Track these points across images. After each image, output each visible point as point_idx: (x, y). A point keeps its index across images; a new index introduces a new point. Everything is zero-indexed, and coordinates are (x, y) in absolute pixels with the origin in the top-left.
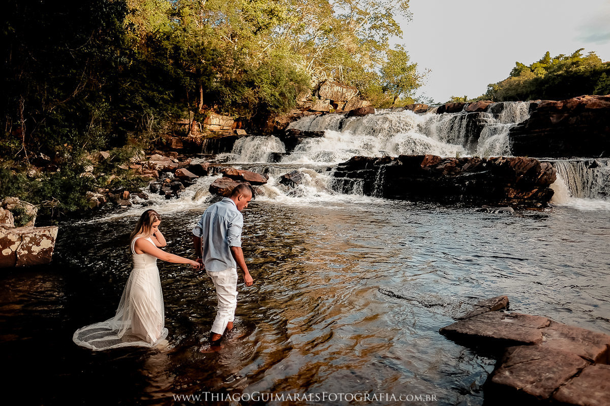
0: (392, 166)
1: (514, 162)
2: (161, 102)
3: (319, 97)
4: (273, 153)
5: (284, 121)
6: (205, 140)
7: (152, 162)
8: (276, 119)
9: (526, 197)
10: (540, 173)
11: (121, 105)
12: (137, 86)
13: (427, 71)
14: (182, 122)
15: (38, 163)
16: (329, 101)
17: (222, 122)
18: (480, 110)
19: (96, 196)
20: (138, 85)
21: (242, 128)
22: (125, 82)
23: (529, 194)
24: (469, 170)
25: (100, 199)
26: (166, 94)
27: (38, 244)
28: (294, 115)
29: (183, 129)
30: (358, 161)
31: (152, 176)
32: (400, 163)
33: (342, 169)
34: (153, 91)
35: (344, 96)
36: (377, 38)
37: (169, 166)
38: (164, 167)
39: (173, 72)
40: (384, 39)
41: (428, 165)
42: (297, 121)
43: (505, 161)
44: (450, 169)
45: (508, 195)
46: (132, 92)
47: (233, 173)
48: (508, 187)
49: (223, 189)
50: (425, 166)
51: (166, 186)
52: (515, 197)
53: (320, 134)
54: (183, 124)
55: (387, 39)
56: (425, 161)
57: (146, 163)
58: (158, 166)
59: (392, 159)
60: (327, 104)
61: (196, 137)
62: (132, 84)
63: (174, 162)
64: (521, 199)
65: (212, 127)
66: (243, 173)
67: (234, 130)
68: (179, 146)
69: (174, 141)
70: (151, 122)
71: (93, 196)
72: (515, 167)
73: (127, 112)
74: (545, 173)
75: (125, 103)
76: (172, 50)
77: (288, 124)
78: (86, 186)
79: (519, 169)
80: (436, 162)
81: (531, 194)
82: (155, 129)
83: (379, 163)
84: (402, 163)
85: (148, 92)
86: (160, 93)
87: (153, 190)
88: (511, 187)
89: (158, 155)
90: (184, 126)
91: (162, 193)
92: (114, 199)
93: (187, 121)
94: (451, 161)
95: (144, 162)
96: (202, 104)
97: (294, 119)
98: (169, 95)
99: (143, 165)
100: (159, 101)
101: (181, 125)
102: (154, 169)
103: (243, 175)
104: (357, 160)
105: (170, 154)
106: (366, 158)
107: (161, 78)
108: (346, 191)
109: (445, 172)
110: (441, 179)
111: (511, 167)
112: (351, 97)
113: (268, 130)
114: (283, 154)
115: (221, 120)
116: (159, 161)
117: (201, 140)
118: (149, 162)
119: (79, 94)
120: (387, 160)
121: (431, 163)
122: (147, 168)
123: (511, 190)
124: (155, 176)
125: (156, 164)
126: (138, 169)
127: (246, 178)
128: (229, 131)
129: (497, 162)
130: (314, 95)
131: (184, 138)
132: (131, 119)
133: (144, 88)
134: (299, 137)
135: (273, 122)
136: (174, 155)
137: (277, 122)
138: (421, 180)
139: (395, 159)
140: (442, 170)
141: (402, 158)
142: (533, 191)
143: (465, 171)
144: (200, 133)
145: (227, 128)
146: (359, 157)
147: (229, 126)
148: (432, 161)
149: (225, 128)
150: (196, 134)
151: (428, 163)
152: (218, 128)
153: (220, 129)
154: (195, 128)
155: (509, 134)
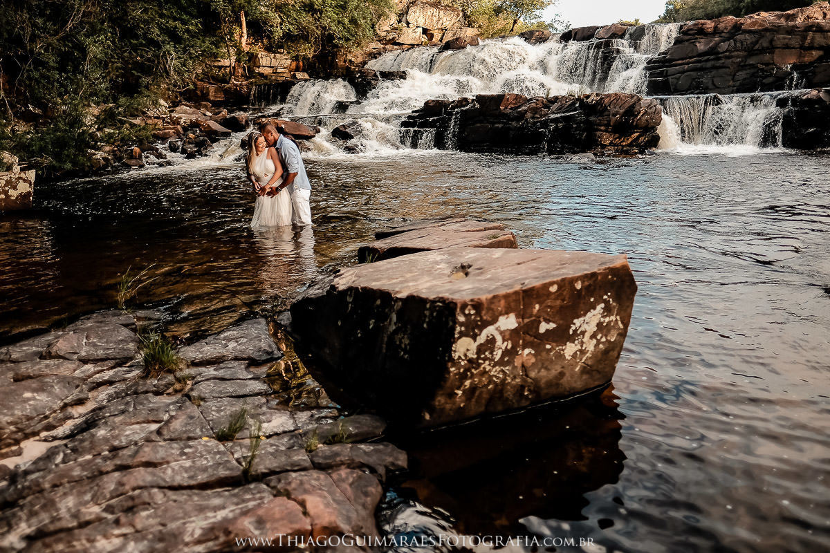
0: (469, 109)
1: (608, 99)
2: (186, 36)
3: (408, 24)
4: (338, 102)
5: (360, 60)
6: (254, 87)
7: (175, 115)
8: (349, 57)
9: (624, 144)
10: (640, 112)
11: (132, 41)
12: (152, 15)
14: (220, 64)
15: (26, 117)
16: (421, 29)
17: (275, 63)
18: (614, 35)
19: (99, 155)
20: (155, 14)
21: (303, 71)
22: (136, 8)
23: (628, 139)
24: (559, 110)
25: (105, 159)
26: (192, 24)
27: (15, 188)
28: (374, 50)
29: (223, 74)
30: (434, 106)
31: (174, 132)
32: (477, 106)
33: (414, 118)
34: (175, 20)
35: (441, 21)
37: (197, 120)
38: (191, 121)
41: (509, 107)
42: (376, 58)
43: (599, 98)
44: (535, 111)
45: (601, 141)
46: (146, 23)
48: (601, 130)
50: (506, 108)
51: (189, 143)
52: (611, 144)
53: (403, 76)
54: (222, 66)
56: (504, 101)
57: (167, 117)
58: (182, 121)
59: (470, 101)
60: (418, 33)
61: (241, 84)
62: (145, 11)
63: (205, 115)
64: (618, 146)
65: (261, 70)
66: (283, 124)
67: (292, 73)
68: (219, 97)
69: (212, 90)
70: (173, 62)
71: (95, 154)
72: (609, 106)
73: (142, 50)
74: (646, 112)
75: (138, 38)
77: (365, 63)
78: (86, 142)
79: (615, 108)
80: (519, 102)
81: (630, 140)
82: (179, 72)
83: (453, 108)
85: (169, 23)
86: (184, 22)
87: (173, 149)
88: (606, 131)
89: (185, 107)
90: (225, 70)
91: (184, 151)
92: (123, 159)
93: (227, 63)
94: (537, 100)
95: (164, 116)
96: (246, 36)
97: (374, 55)
98: (196, 25)
99: (163, 119)
100: (184, 34)
101: (220, 67)
102: (179, 124)
103: (283, 126)
104: (430, 104)
105: (200, 105)
106: (442, 101)
108: (414, 145)
109: (529, 115)
110: (523, 124)
111: (605, 105)
112: (452, 23)
113: (339, 72)
114: (352, 103)
115: (273, 60)
116: (186, 114)
117: (248, 88)
118: (171, 115)
119: (75, 27)
120: (464, 103)
121: (514, 104)
122: (169, 123)
123: (605, 135)
124: (177, 133)
125: (181, 118)
126: (156, 124)
127: (287, 130)
128: (285, 75)
129: (589, 100)
130: (400, 21)
131: (224, 86)
132: (149, 59)
133: (163, 17)
134: (373, 79)
135: (345, 61)
136: (206, 107)
137: (350, 61)
138: (500, 126)
139: (473, 100)
140: (526, 111)
141: (480, 99)
142: (633, 136)
143: (553, 113)
144: (247, 78)
145: (283, 70)
146: (433, 101)
147: (285, 68)
148: (514, 102)
149: (279, 70)
150: (241, 80)
151: (509, 104)
152: (270, 70)
153: (273, 73)
154: (239, 72)
155: (646, 69)
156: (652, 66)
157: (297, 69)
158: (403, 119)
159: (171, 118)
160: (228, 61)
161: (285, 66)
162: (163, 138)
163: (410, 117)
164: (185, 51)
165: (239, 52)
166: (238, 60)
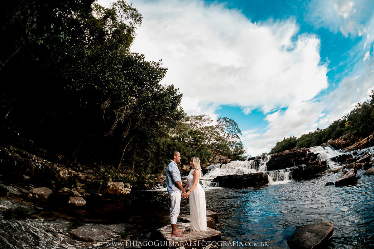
3: (216, 159)
5: (205, 166)
9: (261, 184)
10: (263, 176)
15: (137, 176)
16: (218, 160)
17: (187, 167)
18: (259, 158)
25: (148, 186)
27: (127, 192)
34: (167, 159)
35: (223, 158)
43: (254, 174)
45: (255, 184)
46: (162, 160)
57: (162, 178)
62: (162, 158)
64: (259, 184)
65: (184, 169)
71: (146, 185)
78: (145, 182)
83: (223, 178)
88: (257, 181)
91: (163, 186)
92: (151, 186)
94: (241, 175)
97: (208, 166)
109: (239, 179)
112: (225, 158)
119: (149, 160)
124: (163, 182)
129: (252, 175)
130: (214, 158)
134: (207, 171)
142: (263, 182)
143: (245, 178)
149: (187, 169)
155: (266, 165)
156: (267, 164)
158: (212, 180)
162: (160, 183)
163: (213, 180)
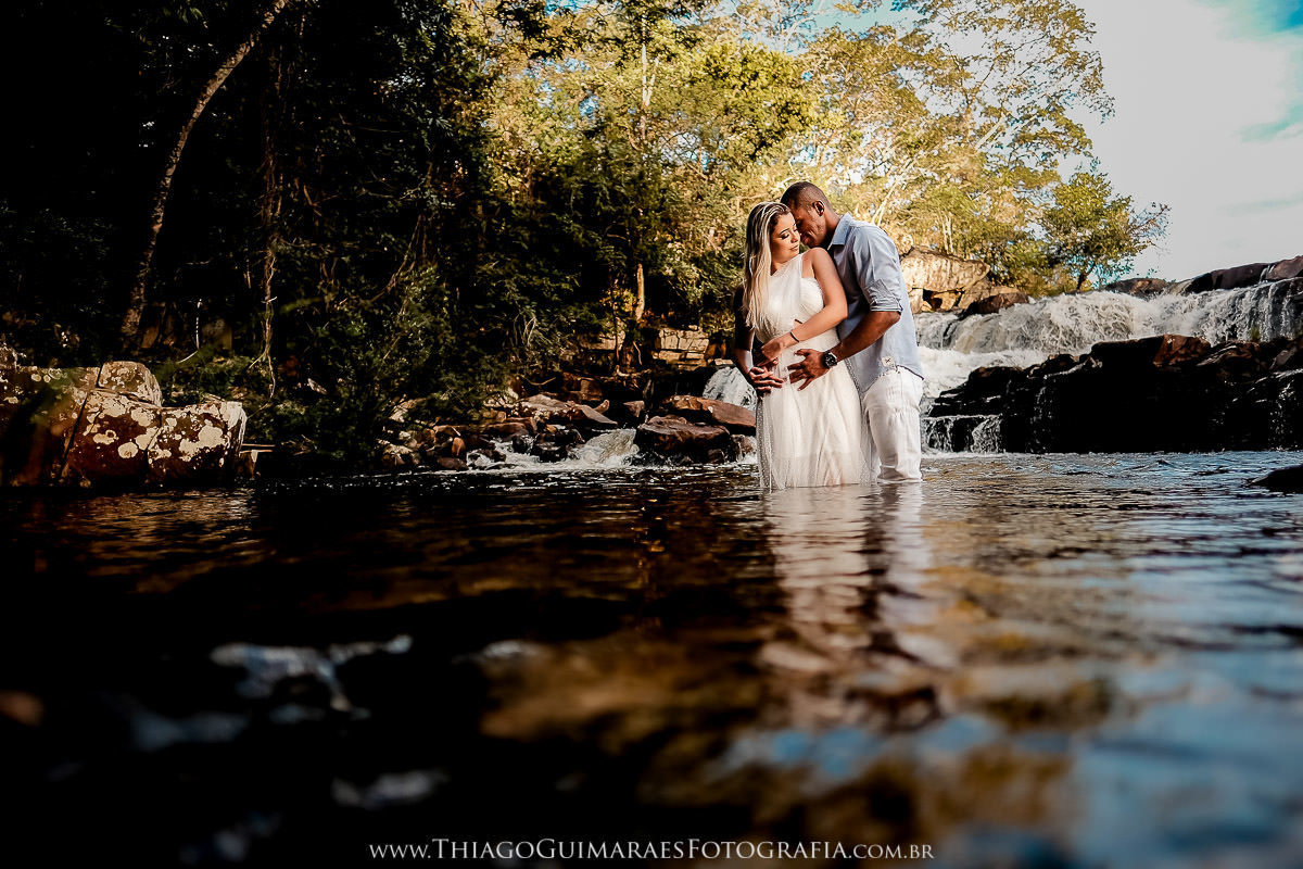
0: (1077, 373)
2: (555, 298)
6: (649, 382)
7: (528, 405)
11: (477, 306)
12: (510, 268)
13: (1158, 210)
14: (600, 347)
16: (920, 292)
17: (684, 345)
19: (396, 450)
20: (513, 267)
22: (487, 261)
24: (1293, 363)
26: (566, 281)
27: (193, 437)
29: (603, 362)
31: (523, 428)
32: (1097, 364)
33: (947, 400)
34: (541, 275)
35: (955, 279)
36: (1030, 163)
37: (561, 413)
38: (552, 414)
39: (581, 236)
40: (1048, 163)
41: (1173, 362)
46: (500, 280)
47: (688, 405)
49: (664, 436)
50: (1166, 362)
51: (546, 440)
54: (603, 351)
55: (1054, 164)
56: (1163, 351)
57: (514, 408)
58: (538, 413)
59: (1075, 359)
60: (916, 298)
61: (629, 377)
62: (500, 265)
65: (662, 356)
66: (711, 405)
67: (709, 361)
68: (595, 396)
69: (585, 384)
70: (532, 331)
73: (489, 318)
75: (484, 301)
76: (579, 193)
80: (1195, 352)
82: (539, 347)
83: (1039, 374)
84: (1100, 364)
85: (531, 280)
86: (554, 279)
87: (519, 448)
89: (543, 397)
90: (607, 356)
91: (536, 452)
93: (610, 344)
94: (1239, 345)
95: (511, 405)
96: (642, 307)
98: (572, 282)
99: (509, 410)
100: (552, 296)
101: (600, 352)
102: (530, 416)
103: (711, 409)
104: (984, 375)
106: (1007, 369)
107: (557, 250)
108: (957, 445)
110: (1212, 392)
112: (974, 281)
115: (681, 340)
116: (543, 405)
117: (640, 382)
118: (520, 405)
120: (1062, 364)
121: (1181, 356)
122: (516, 415)
124: (529, 427)
125: (535, 409)
126: (496, 417)
127: (717, 417)
128: (698, 363)
131: (604, 380)
132: (495, 331)
133: (524, 271)
139: (1083, 357)
140: (1215, 368)
141: (1100, 351)
143: (1282, 368)
144: (638, 369)
145: (695, 356)
146: (988, 370)
147: (699, 352)
148: (1183, 352)
149: (689, 356)
150: (630, 371)
151: (1173, 357)
152: (676, 356)
153: (680, 359)
154: (627, 360)
157: (718, 354)
159: (521, 409)
160: (612, 342)
161: (700, 349)
162: (505, 434)
163: (940, 400)
164: (551, 319)
165: (632, 324)
166: (628, 342)
